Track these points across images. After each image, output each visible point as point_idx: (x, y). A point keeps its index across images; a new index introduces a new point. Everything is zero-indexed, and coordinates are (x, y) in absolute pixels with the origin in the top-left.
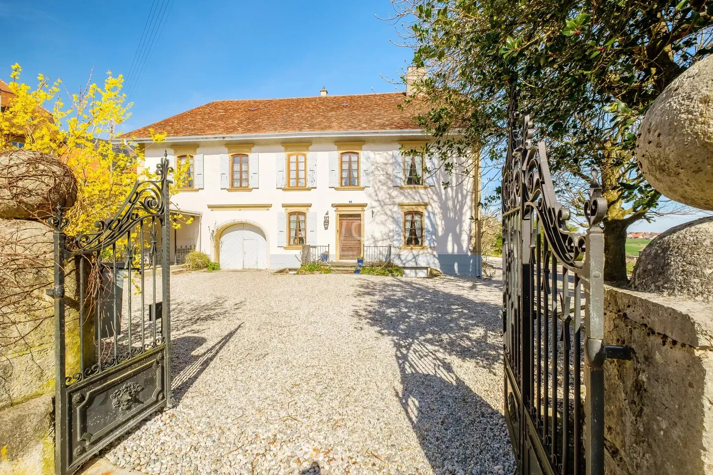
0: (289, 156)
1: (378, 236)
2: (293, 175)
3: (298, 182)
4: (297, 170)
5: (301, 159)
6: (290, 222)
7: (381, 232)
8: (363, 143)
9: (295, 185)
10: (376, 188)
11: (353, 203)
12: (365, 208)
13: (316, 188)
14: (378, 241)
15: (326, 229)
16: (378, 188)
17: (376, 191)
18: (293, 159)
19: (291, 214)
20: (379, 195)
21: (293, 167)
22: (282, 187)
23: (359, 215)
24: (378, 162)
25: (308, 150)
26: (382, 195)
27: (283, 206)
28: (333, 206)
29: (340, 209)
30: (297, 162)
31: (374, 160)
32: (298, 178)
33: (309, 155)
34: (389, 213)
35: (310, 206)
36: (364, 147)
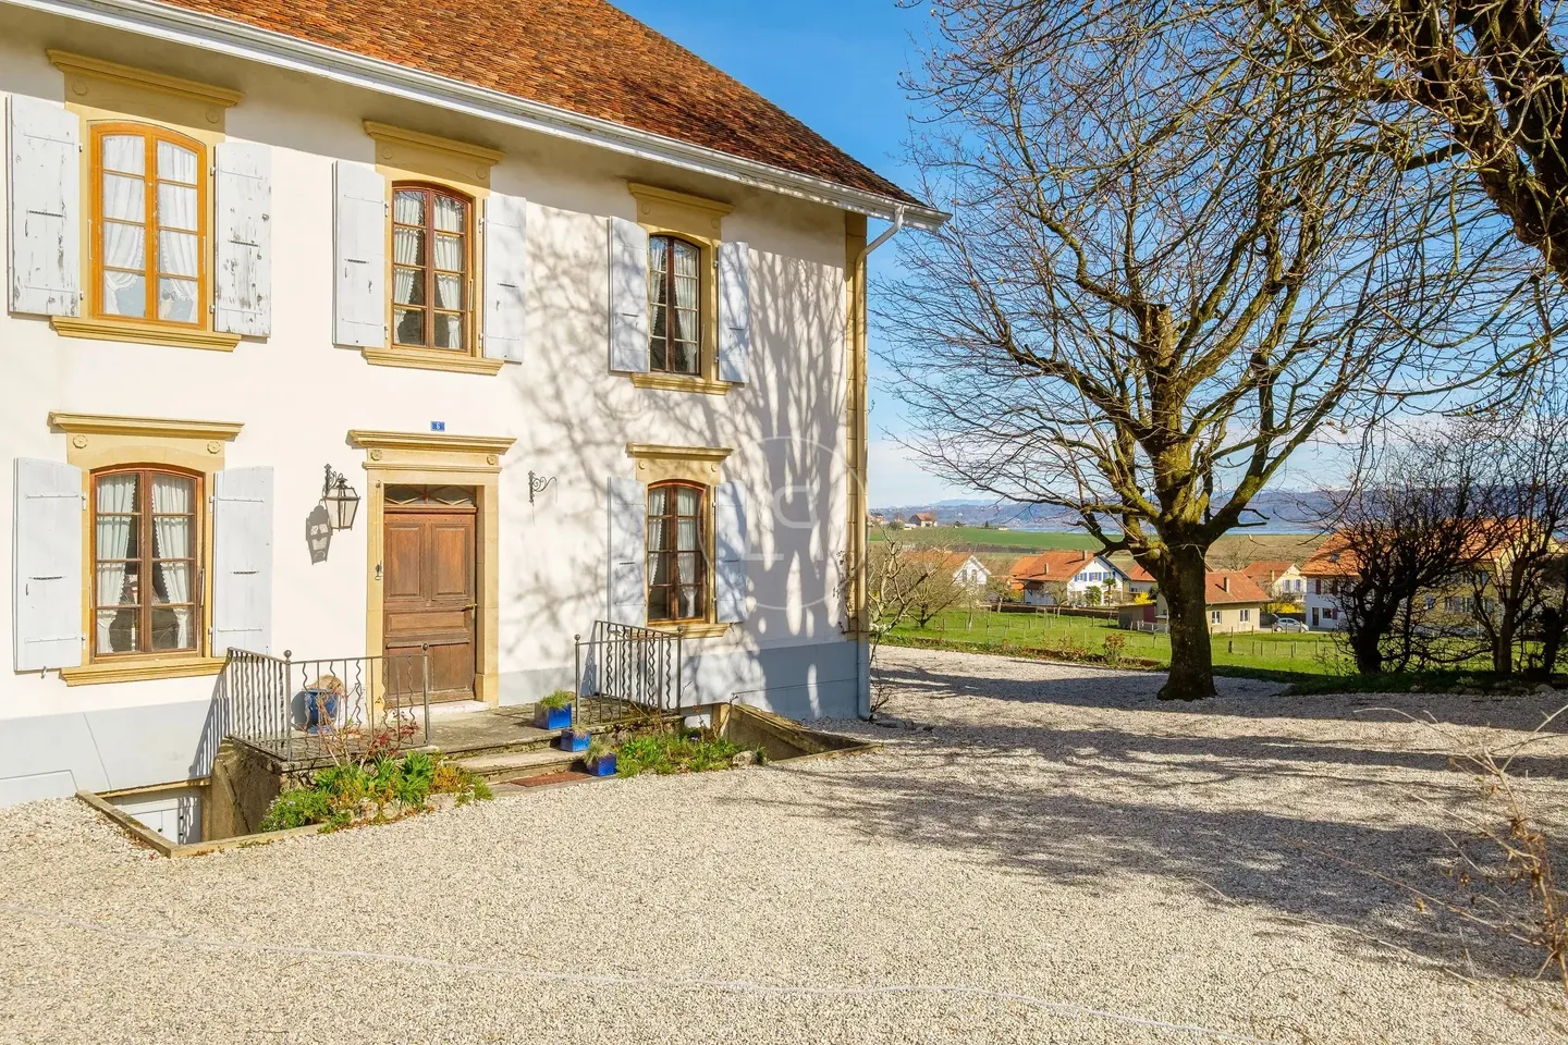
0: (98, 137)
1: (562, 577)
2: (125, 249)
3: (153, 298)
4: (153, 226)
5: (178, 165)
6: (96, 519)
7: (573, 561)
8: (490, 153)
9: (138, 308)
10: (556, 363)
11: (448, 431)
12: (503, 459)
13: (263, 339)
14: (562, 602)
15: (319, 556)
16: (564, 364)
17: (553, 378)
18: (125, 153)
19: (102, 476)
20: (568, 398)
21: (125, 201)
22: (57, 310)
23: (473, 493)
24: (558, 247)
25: (217, 125)
26: (577, 398)
27: (56, 428)
28: (354, 440)
29: (389, 457)
30: (152, 179)
31: (544, 242)
32: (153, 273)
33: (232, 151)
34: (603, 477)
35: (225, 433)
36: (495, 173)
